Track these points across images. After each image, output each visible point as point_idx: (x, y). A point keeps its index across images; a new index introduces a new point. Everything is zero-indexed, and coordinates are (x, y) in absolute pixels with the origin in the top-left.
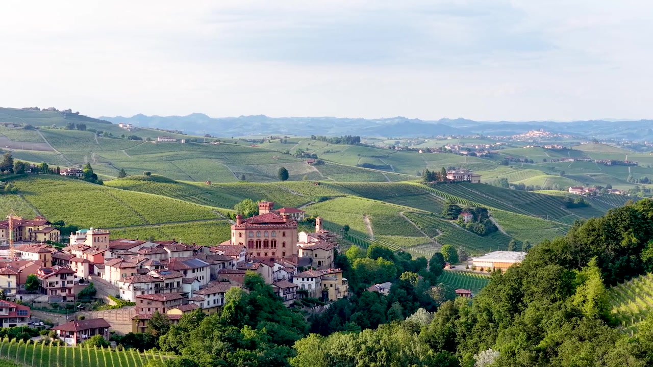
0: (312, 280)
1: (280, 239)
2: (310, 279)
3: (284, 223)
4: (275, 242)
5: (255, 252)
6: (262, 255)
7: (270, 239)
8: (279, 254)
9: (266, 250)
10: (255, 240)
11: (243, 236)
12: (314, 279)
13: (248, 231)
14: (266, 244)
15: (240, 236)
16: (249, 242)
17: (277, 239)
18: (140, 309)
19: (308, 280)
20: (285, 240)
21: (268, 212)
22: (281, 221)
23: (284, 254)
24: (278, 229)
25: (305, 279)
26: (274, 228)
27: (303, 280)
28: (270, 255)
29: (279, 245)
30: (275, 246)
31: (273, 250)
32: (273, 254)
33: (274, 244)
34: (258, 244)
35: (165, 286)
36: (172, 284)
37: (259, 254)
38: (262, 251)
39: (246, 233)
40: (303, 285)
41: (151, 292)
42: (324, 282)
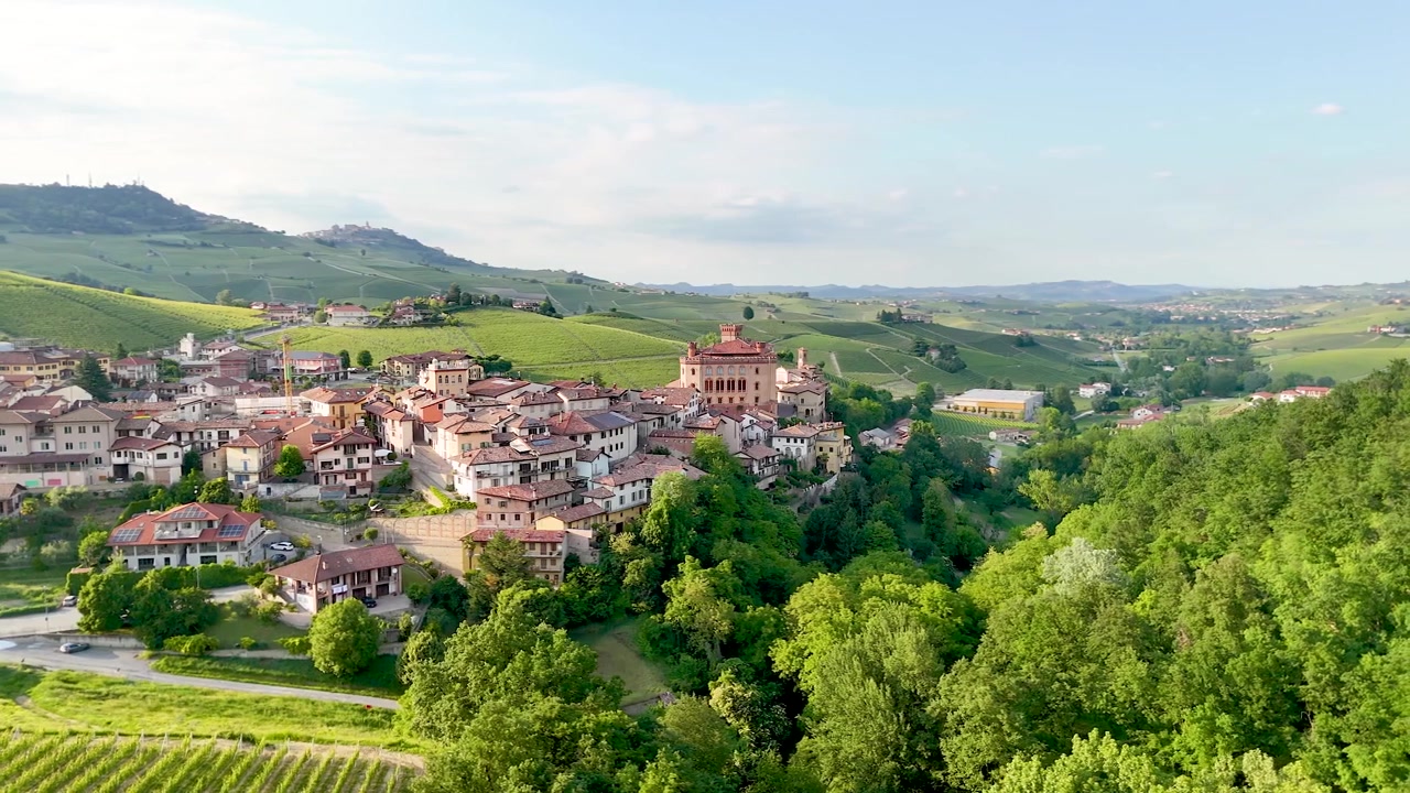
0: (802, 442)
1: (751, 379)
2: (799, 440)
3: (757, 354)
4: (744, 382)
5: (714, 396)
6: (726, 401)
7: (737, 378)
8: (750, 401)
9: (731, 394)
10: (715, 379)
11: (697, 372)
12: (805, 441)
13: (705, 366)
14: (731, 385)
15: (694, 373)
16: (706, 382)
17: (747, 378)
18: (485, 517)
19: (796, 441)
20: (758, 378)
21: (734, 338)
22: (753, 352)
23: (757, 399)
24: (748, 362)
25: (792, 440)
26: (742, 362)
27: (788, 441)
28: (737, 401)
29: (750, 386)
30: (744, 388)
31: (742, 394)
32: (742, 399)
33: (742, 385)
34: (720, 385)
35: (539, 467)
36: (556, 463)
37: (720, 400)
38: (725, 395)
39: (701, 368)
40: (788, 449)
41: (510, 481)
42: (820, 444)
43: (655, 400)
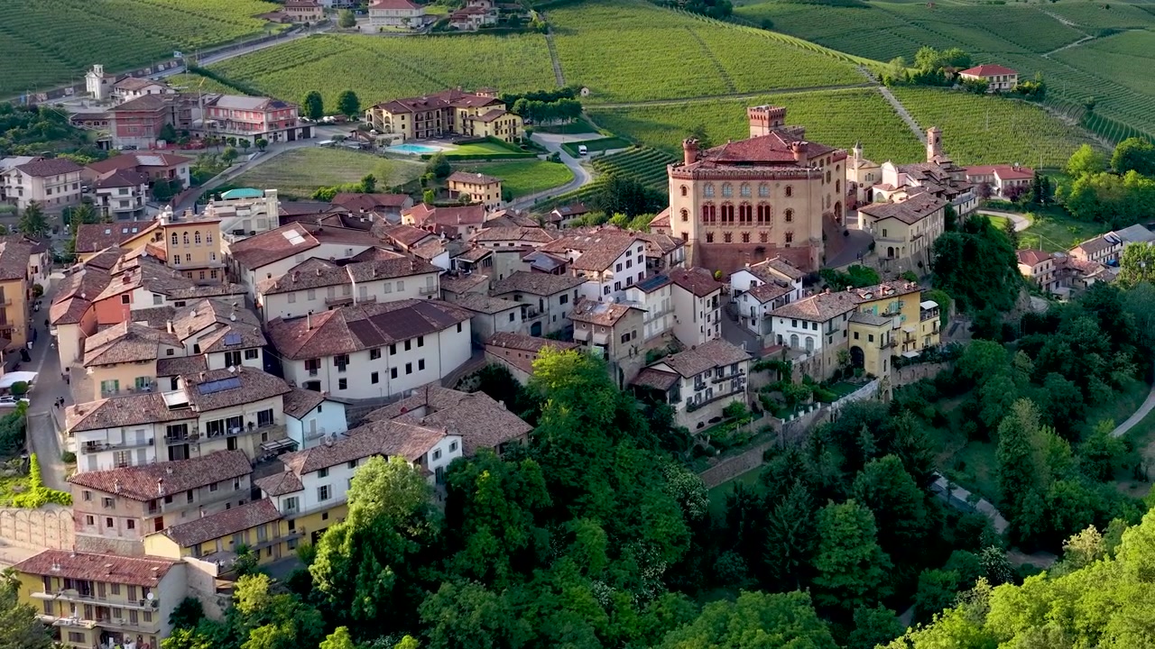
0: (815, 327)
1: (778, 203)
2: (810, 325)
3: (793, 163)
4: (768, 208)
5: (718, 232)
6: (737, 239)
7: (755, 203)
8: (777, 239)
9: (746, 229)
10: (718, 203)
11: (690, 193)
12: (819, 326)
13: (701, 183)
14: (746, 212)
15: (684, 193)
16: (705, 208)
17: (771, 202)
18: (84, 520)
19: (805, 326)
20: (789, 203)
21: (766, 132)
22: (787, 158)
23: (789, 238)
24: (773, 178)
25: (800, 324)
26: (763, 177)
27: (794, 324)
28: (755, 239)
29: (778, 217)
30: (768, 219)
31: (764, 228)
32: (764, 236)
33: (765, 213)
34: (727, 213)
35: (203, 429)
36: (238, 422)
37: (728, 237)
38: (737, 231)
39: (695, 186)
40: (794, 338)
41: (150, 455)
42: (855, 327)
43: (570, 255)
